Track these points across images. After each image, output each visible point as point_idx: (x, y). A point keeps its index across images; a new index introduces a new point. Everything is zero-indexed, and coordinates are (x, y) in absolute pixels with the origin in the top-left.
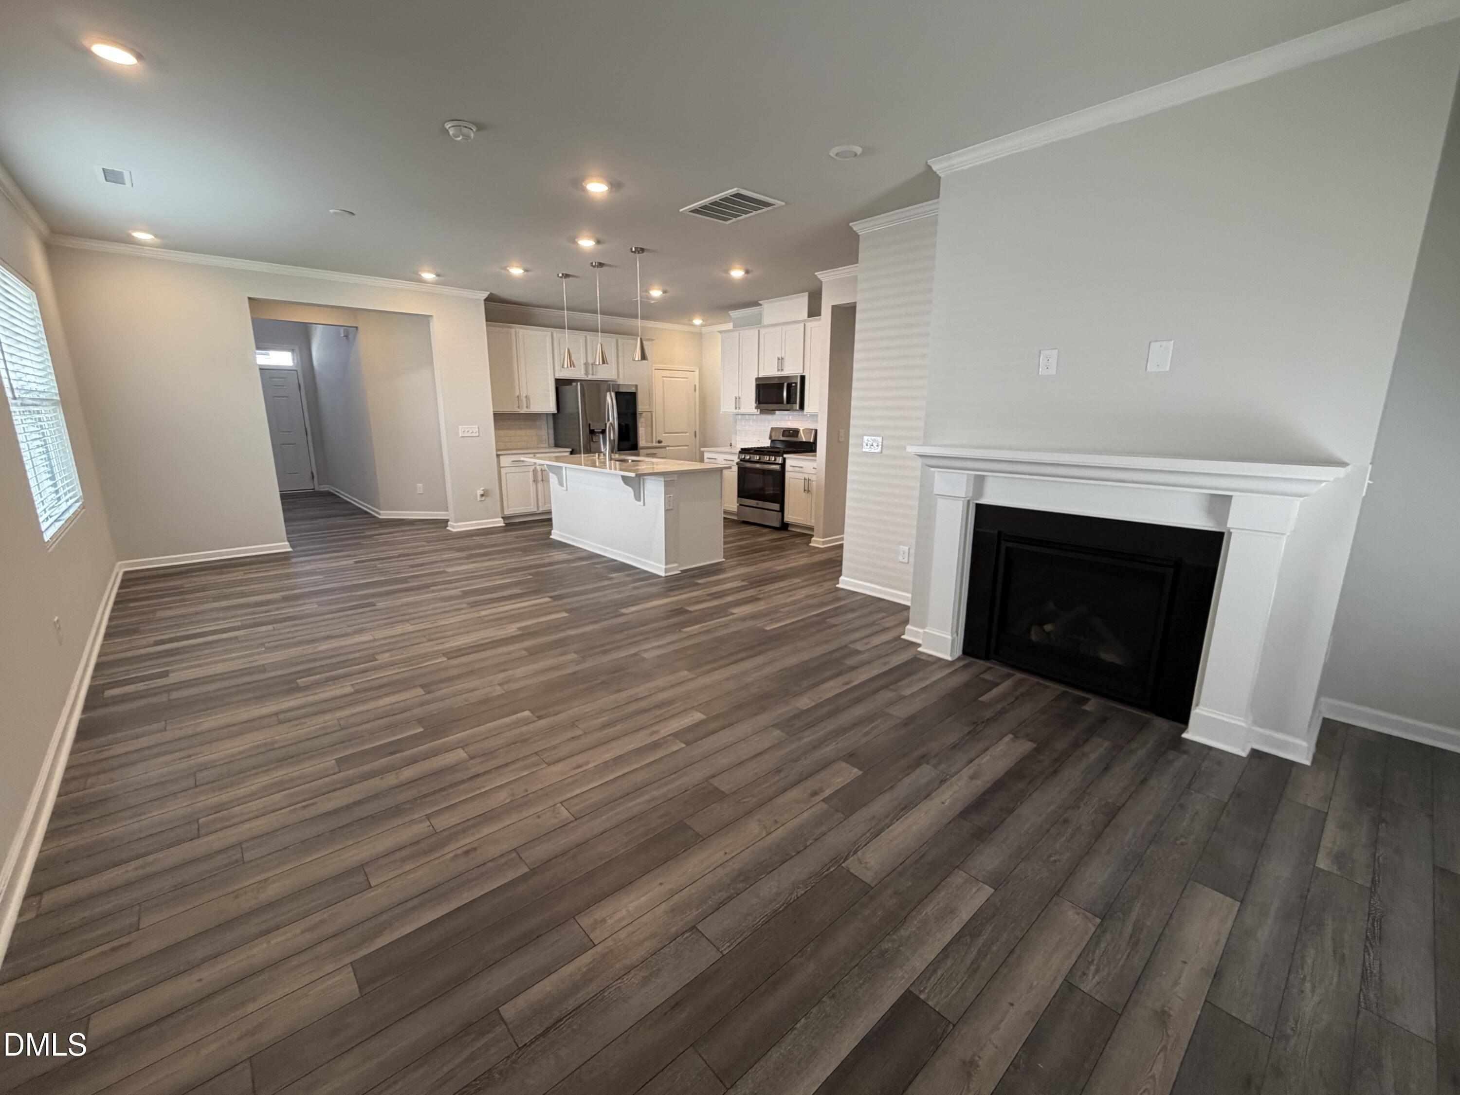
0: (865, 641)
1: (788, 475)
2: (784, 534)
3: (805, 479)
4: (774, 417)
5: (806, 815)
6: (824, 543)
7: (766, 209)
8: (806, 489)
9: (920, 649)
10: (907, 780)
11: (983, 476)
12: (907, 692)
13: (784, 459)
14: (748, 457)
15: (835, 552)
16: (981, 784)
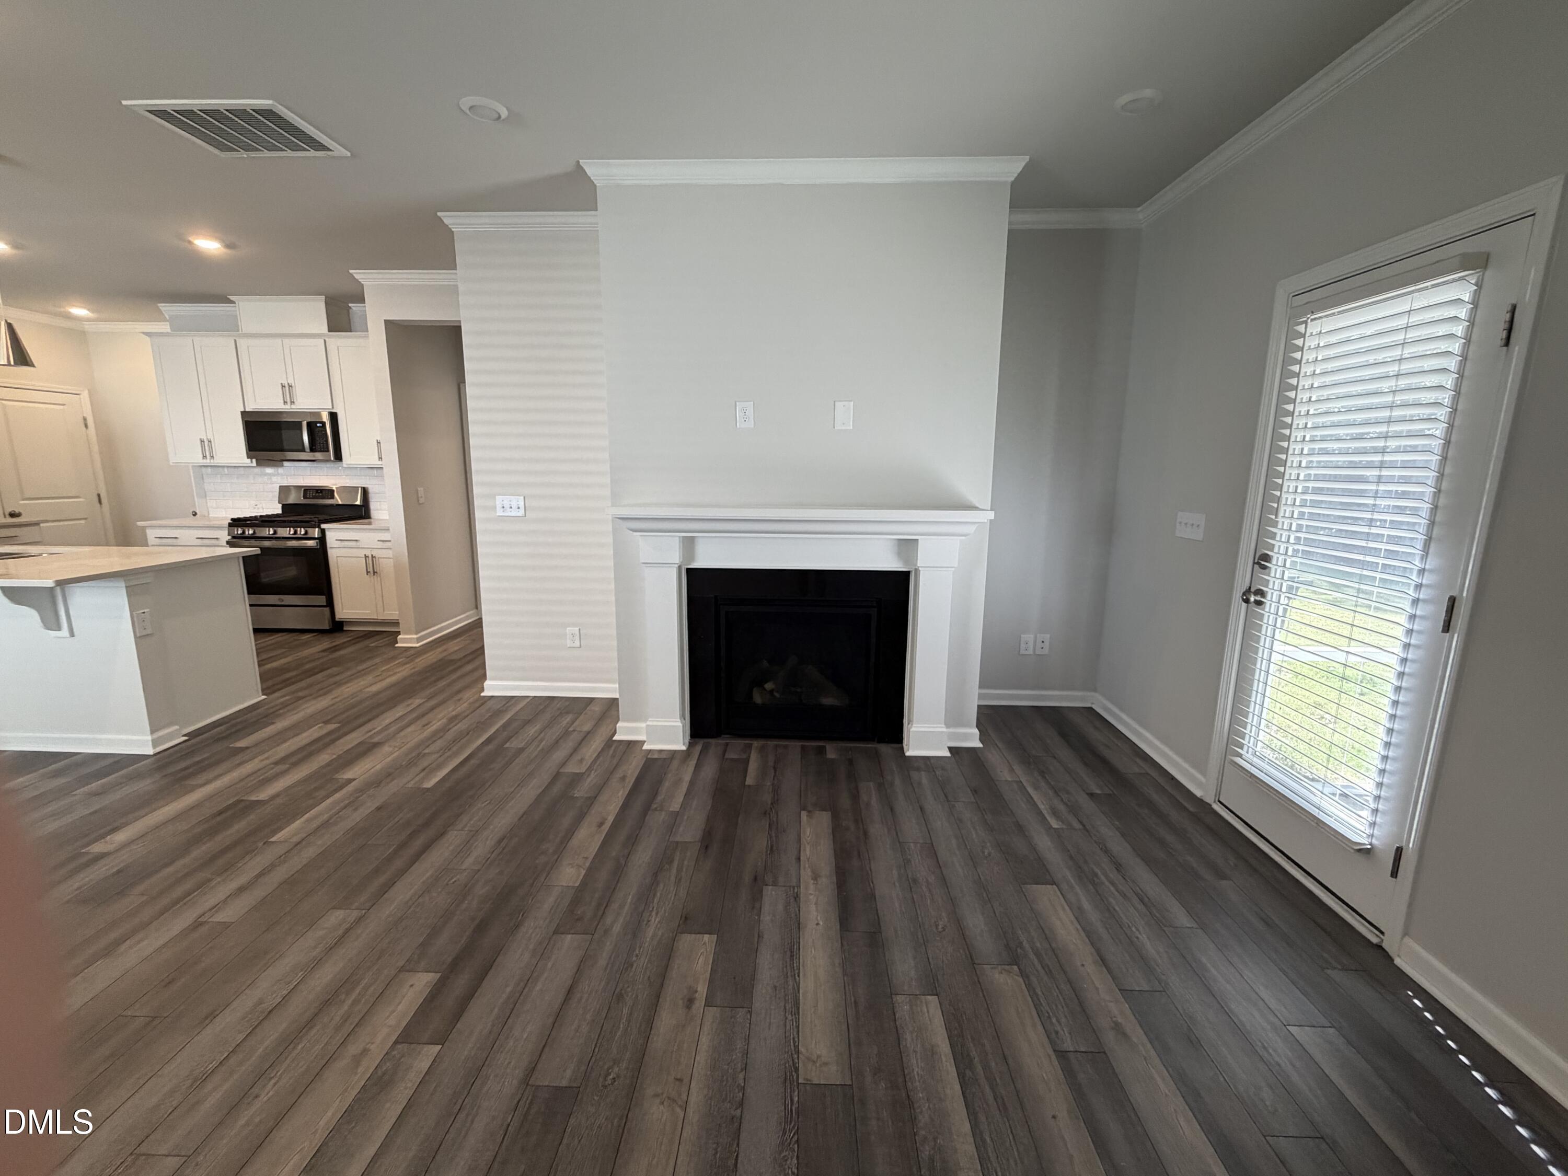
0: (577, 757)
1: (333, 554)
2: (340, 639)
3: (366, 557)
4: (280, 470)
5: (705, 1040)
6: (418, 640)
7: (312, 153)
8: (371, 570)
9: (646, 747)
10: (766, 918)
11: (693, 538)
12: (675, 806)
13: (323, 532)
14: (251, 532)
15: (440, 650)
16: (828, 881)
